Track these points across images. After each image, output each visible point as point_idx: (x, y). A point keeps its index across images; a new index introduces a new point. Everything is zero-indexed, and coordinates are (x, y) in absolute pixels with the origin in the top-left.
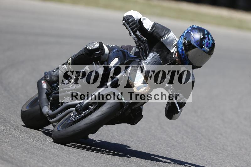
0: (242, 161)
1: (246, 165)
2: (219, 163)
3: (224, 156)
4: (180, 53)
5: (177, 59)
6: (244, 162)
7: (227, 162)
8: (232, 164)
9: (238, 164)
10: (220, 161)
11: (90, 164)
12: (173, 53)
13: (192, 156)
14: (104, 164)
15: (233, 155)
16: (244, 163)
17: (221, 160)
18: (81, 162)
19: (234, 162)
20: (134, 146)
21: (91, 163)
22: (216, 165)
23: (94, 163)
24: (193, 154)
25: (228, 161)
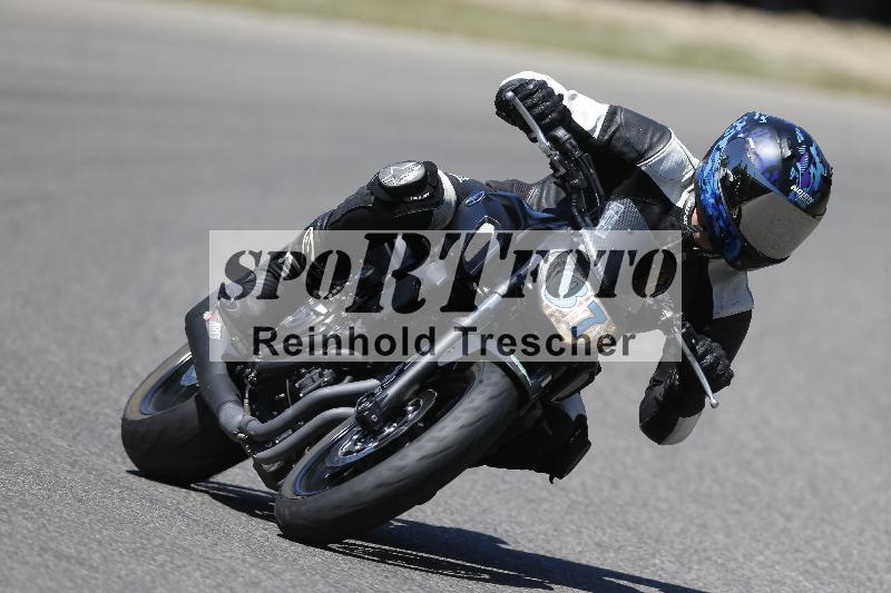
0: (621, 527)
1: (635, 540)
2: (539, 534)
3: (558, 508)
4: (710, 211)
5: (698, 234)
6: (629, 529)
7: (567, 531)
8: (585, 536)
9: (604, 539)
10: (542, 527)
11: (85, 545)
12: (681, 211)
13: (444, 511)
14: (133, 546)
15: (587, 506)
16: (629, 534)
17: (548, 525)
18: (52, 539)
19: (595, 533)
20: (239, 477)
21: (86, 540)
22: (530, 541)
23: (100, 542)
24: (446, 503)
25: (574, 527)
